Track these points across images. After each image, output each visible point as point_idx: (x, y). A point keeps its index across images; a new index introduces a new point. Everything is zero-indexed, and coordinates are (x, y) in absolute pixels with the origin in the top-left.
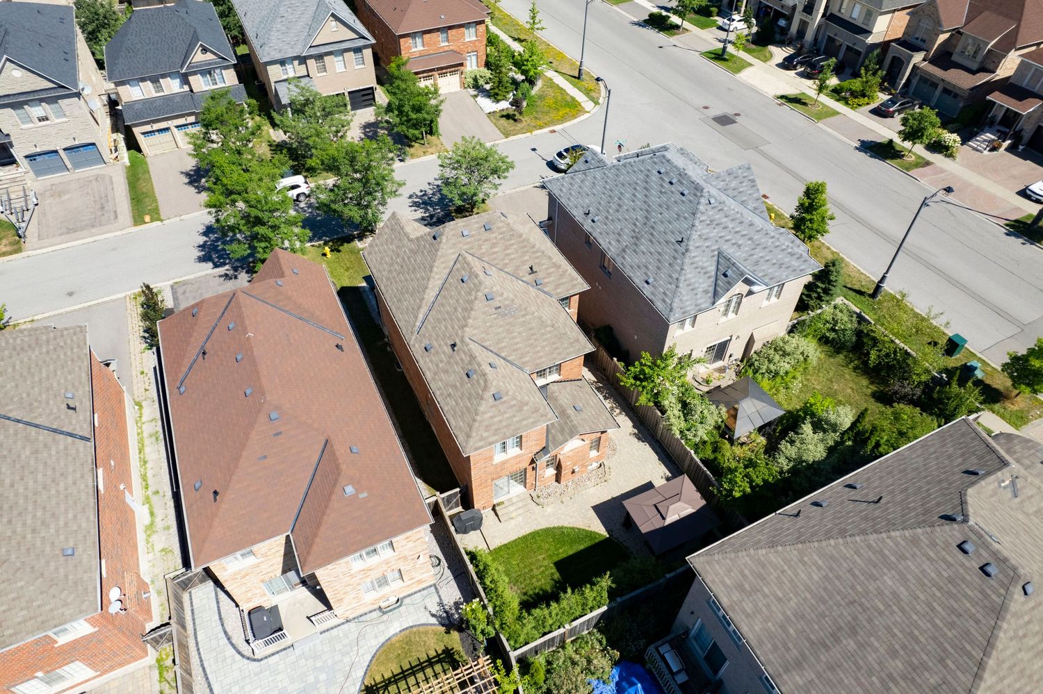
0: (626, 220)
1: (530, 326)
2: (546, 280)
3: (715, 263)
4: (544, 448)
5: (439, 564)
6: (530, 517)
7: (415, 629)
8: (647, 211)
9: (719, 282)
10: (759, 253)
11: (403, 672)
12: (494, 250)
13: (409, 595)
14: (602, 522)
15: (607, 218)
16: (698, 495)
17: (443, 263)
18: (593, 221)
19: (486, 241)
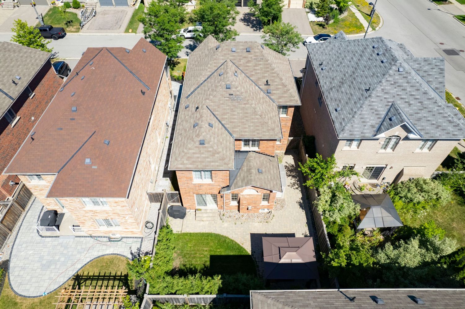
0: (341, 71)
1: (247, 111)
2: (274, 92)
3: (387, 110)
4: (228, 186)
5: (152, 228)
6: (213, 224)
7: (119, 256)
8: (356, 69)
9: (385, 123)
10: (424, 113)
11: (99, 276)
12: (248, 64)
13: (127, 238)
14: (252, 245)
15: (330, 69)
16: (314, 254)
17: (215, 63)
18: (322, 69)
19: (245, 57)
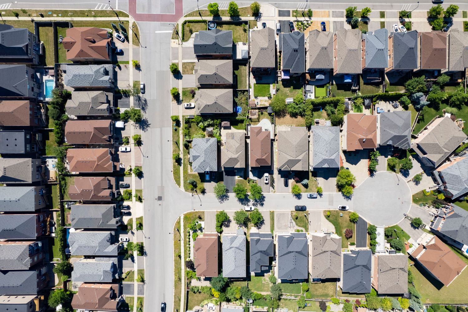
6: (238, 131)
14: (231, 127)
16: (222, 123)
17: (238, 155)
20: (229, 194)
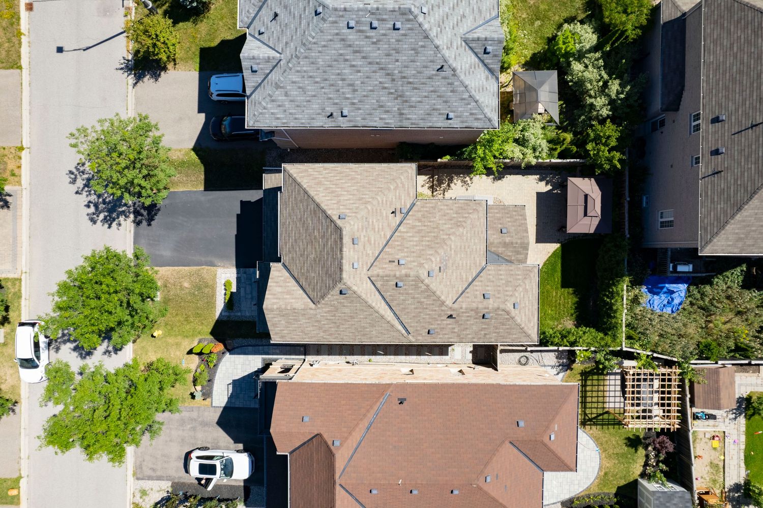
1: (459, 247)
3: (470, 52)
5: (527, 357)
9: (486, 61)
14: (550, 243)
15: (353, 104)
18: (345, 116)
19: (364, 247)
20: (127, 225)
